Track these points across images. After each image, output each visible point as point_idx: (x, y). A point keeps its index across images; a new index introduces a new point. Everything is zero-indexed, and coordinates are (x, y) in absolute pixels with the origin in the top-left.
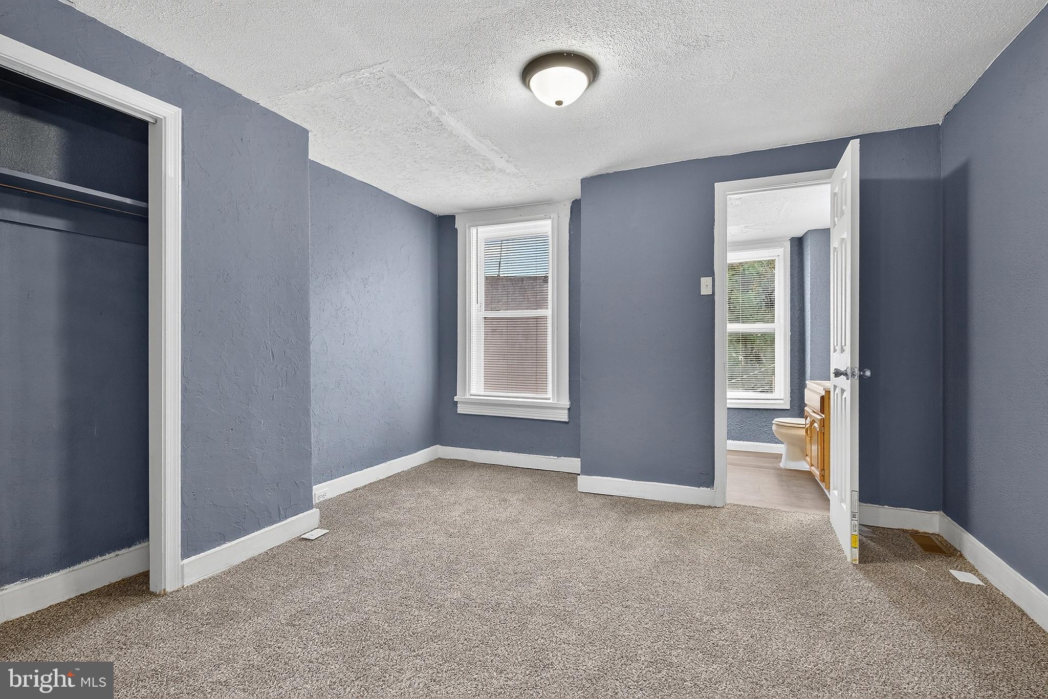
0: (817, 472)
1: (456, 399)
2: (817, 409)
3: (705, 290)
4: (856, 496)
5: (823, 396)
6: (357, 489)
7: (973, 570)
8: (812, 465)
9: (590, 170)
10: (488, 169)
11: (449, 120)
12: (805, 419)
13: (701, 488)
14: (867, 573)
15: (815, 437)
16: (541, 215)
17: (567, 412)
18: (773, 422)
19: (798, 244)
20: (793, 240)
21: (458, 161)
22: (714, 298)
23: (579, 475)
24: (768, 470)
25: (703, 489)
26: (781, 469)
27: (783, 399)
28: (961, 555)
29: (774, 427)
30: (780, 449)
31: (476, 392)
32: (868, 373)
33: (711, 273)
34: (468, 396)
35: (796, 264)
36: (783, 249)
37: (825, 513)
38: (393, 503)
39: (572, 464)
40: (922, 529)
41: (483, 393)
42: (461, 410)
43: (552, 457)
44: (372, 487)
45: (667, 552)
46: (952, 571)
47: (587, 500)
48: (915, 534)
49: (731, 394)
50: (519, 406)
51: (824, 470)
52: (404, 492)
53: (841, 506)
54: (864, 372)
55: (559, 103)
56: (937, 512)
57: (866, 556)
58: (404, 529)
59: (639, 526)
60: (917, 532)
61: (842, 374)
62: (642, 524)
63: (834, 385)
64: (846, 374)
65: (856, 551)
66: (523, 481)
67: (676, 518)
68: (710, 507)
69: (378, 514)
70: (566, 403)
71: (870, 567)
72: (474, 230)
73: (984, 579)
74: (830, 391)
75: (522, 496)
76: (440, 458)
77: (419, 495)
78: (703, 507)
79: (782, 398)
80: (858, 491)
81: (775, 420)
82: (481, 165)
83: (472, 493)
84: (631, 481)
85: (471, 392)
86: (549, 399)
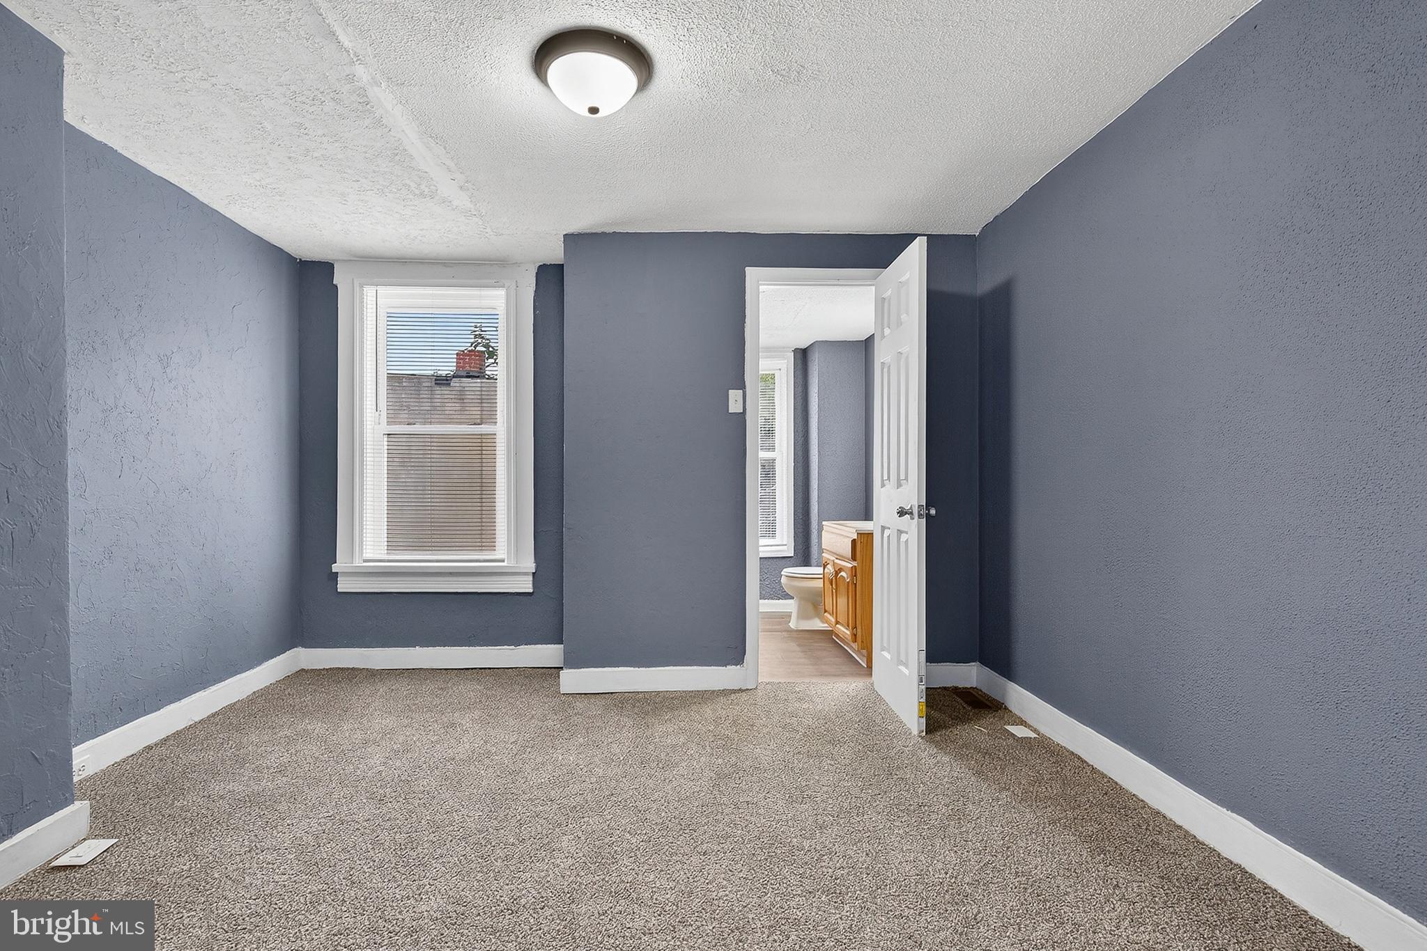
0: (844, 631)
1: (335, 568)
2: (847, 557)
3: (734, 407)
4: (923, 654)
5: (855, 540)
6: (149, 748)
7: (1023, 723)
8: (837, 623)
9: (581, 223)
10: (422, 195)
11: (383, 97)
12: (822, 568)
13: (729, 667)
14: (937, 744)
15: (842, 589)
16: (491, 281)
17: (531, 578)
18: (782, 573)
19: (803, 356)
20: (796, 351)
21: (374, 172)
22: (745, 418)
23: (562, 668)
24: (780, 633)
25: (731, 669)
26: (790, 631)
27: (786, 545)
28: (1006, 708)
29: (783, 580)
30: (790, 606)
31: (372, 555)
32: (933, 512)
33: (741, 386)
34: (358, 563)
35: (800, 380)
36: (786, 361)
37: (868, 680)
38: (242, 762)
39: (545, 654)
40: (961, 684)
41: (386, 557)
42: (344, 586)
43: (506, 647)
44: (179, 738)
45: (720, 761)
46: (1009, 728)
47: (580, 705)
48: (956, 691)
49: (762, 541)
50: (451, 574)
51: (856, 627)
52: (254, 738)
53: (899, 669)
54: (929, 511)
55: (594, 110)
56: (973, 664)
57: (932, 727)
58: (283, 807)
59: (666, 731)
60: (956, 688)
61: (906, 513)
62: (670, 727)
63: (882, 526)
64: (911, 513)
65: (924, 720)
66: (470, 690)
67: (708, 711)
68: (741, 690)
69: (217, 788)
70: (530, 565)
71: (937, 736)
72: (369, 292)
73: (1035, 731)
74: (872, 534)
75: (477, 714)
76: (303, 670)
77: (290, 741)
78: (734, 691)
79: (785, 543)
80: (925, 649)
81: (785, 570)
82: (413, 185)
83: (389, 722)
84: (637, 669)
85: (364, 555)
86: (503, 561)
